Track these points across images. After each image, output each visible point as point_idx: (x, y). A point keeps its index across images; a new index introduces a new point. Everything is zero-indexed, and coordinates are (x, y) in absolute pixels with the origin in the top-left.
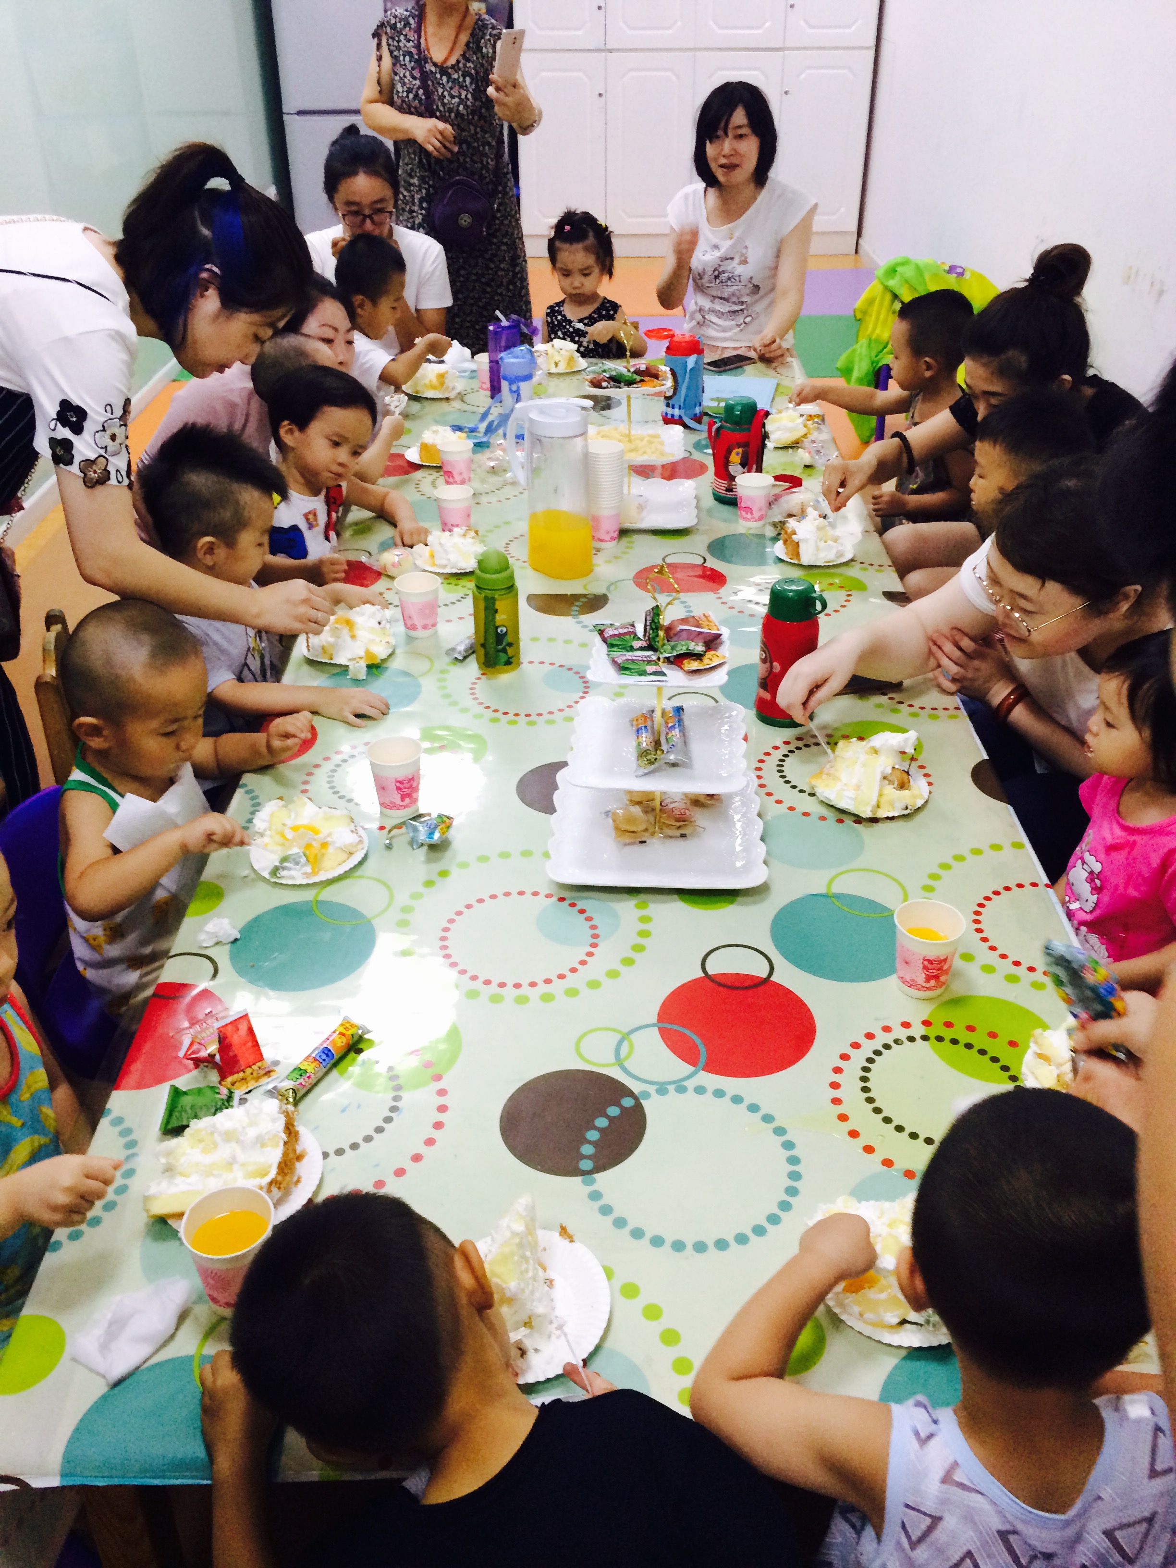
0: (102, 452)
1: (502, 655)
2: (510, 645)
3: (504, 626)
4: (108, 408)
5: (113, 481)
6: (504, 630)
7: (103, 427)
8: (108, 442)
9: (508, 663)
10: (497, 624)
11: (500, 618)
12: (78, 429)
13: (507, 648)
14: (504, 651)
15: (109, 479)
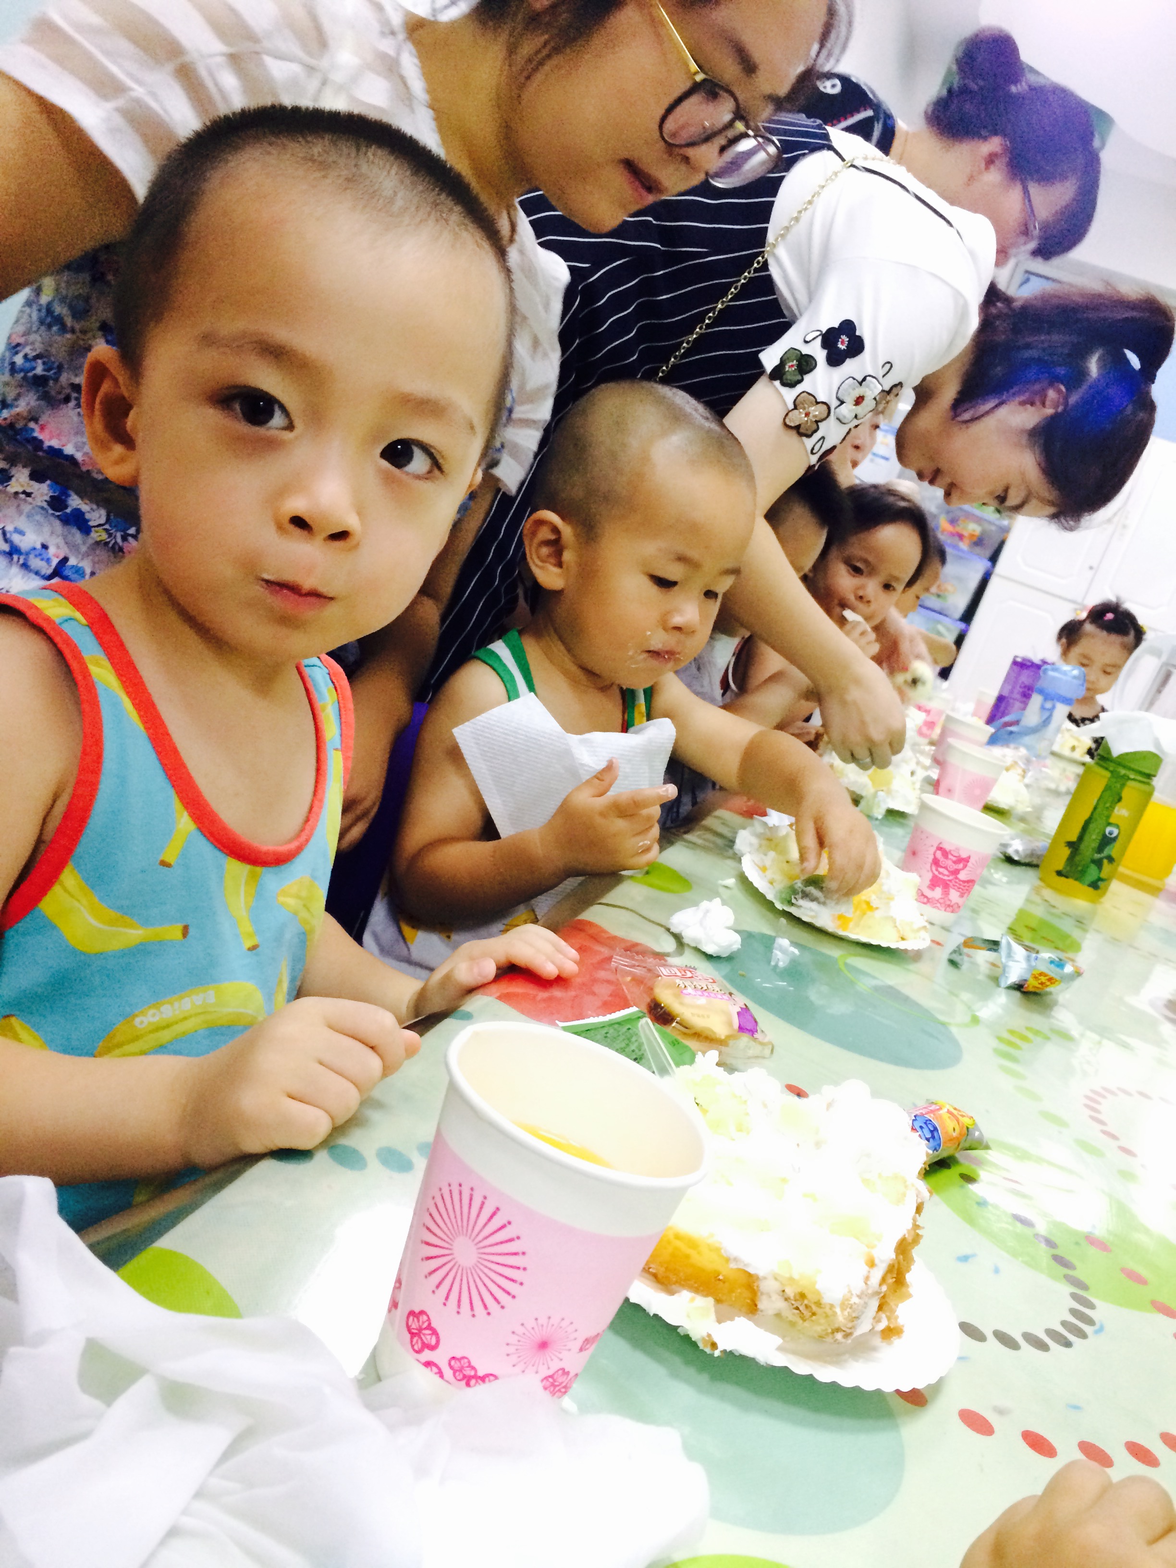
0: (834, 403)
1: (1093, 869)
2: (1111, 859)
3: (1117, 826)
4: (888, 366)
5: (809, 443)
6: (1116, 832)
7: (864, 379)
8: (850, 400)
9: (1095, 885)
10: (1112, 820)
11: (1121, 812)
12: (835, 359)
13: (1105, 861)
14: (1099, 864)
15: (809, 436)
